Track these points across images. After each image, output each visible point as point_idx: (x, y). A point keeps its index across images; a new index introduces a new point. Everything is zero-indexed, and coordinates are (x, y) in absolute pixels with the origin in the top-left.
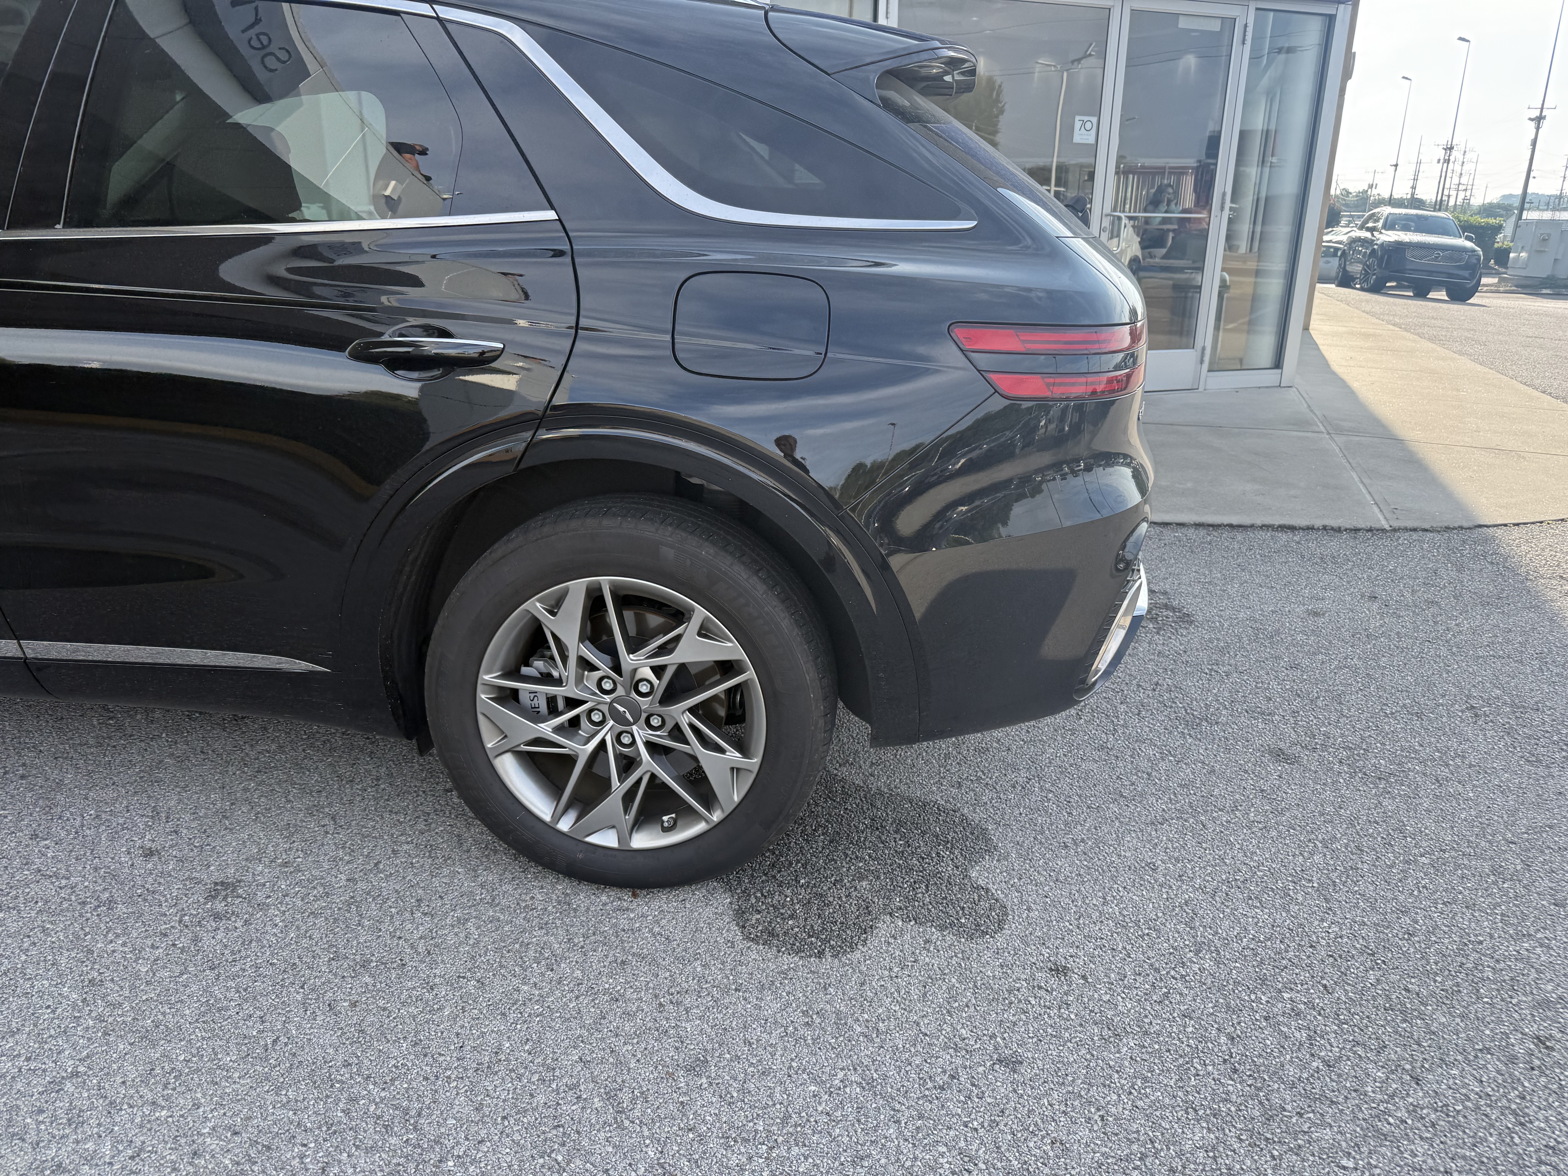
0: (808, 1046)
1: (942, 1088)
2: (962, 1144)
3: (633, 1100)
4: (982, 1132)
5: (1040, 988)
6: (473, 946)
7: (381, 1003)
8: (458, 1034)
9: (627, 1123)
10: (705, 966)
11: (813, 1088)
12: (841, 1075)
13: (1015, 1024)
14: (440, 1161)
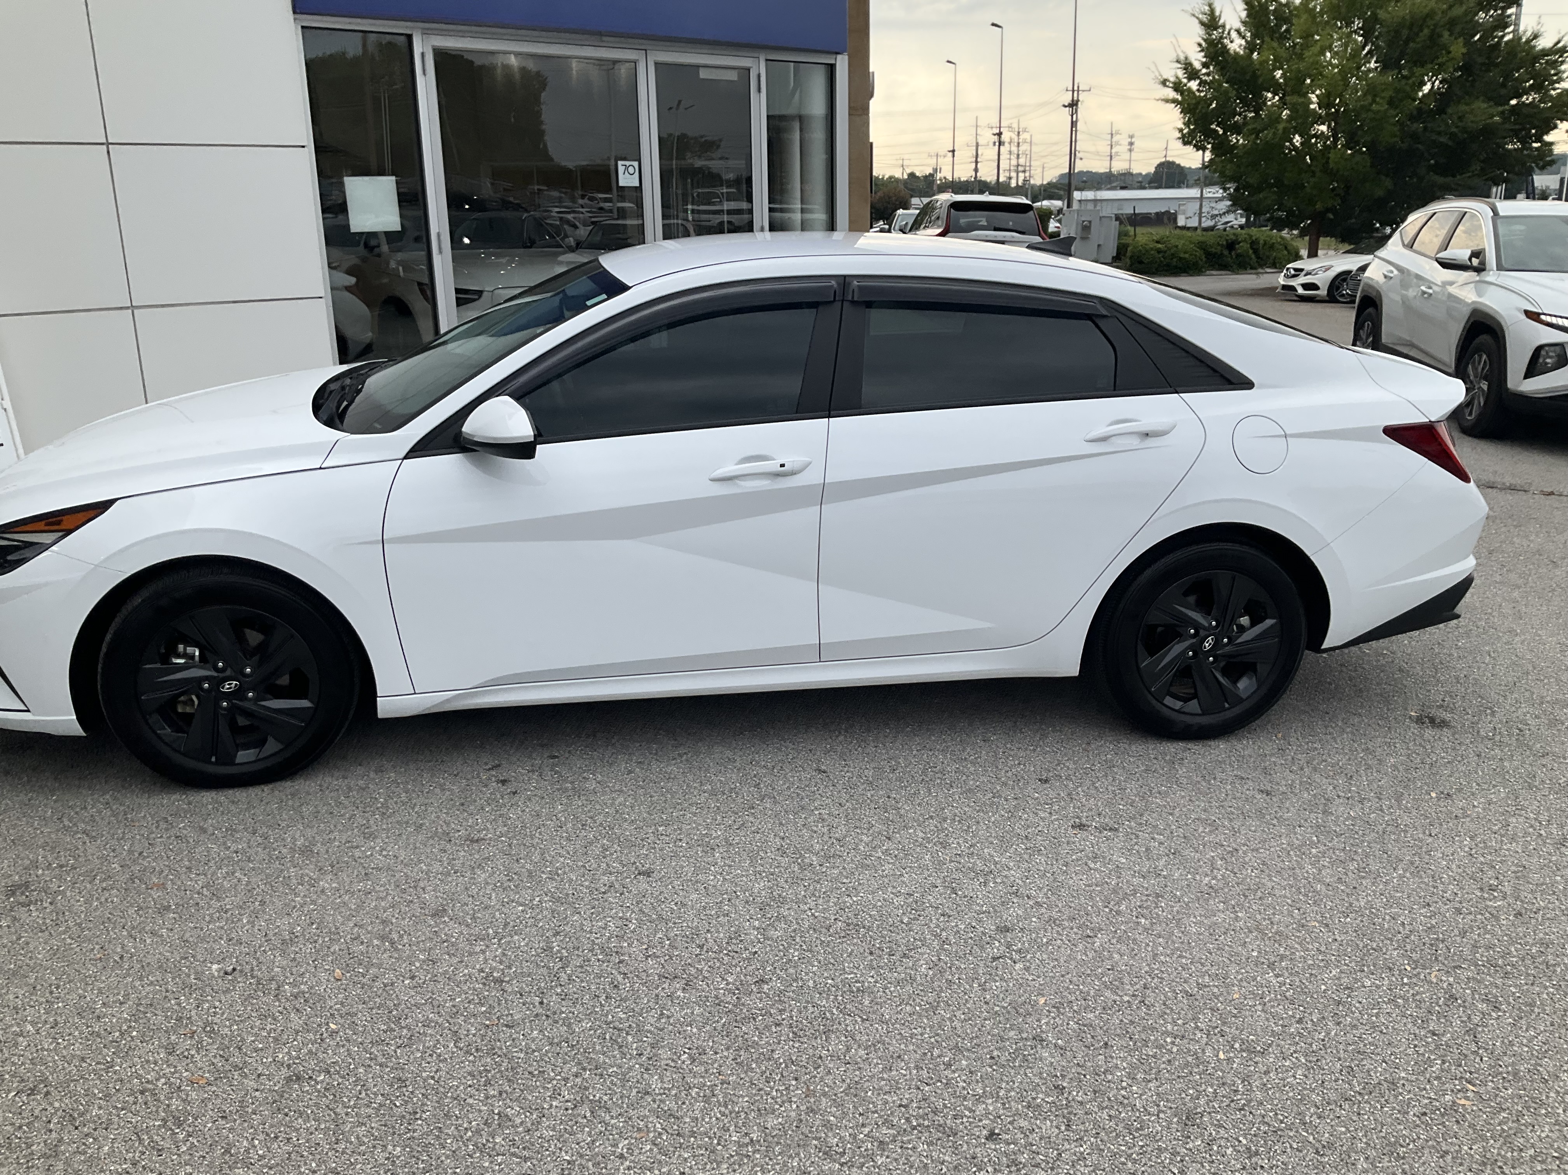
0: (512, 890)
1: (604, 893)
2: (621, 915)
3: (401, 936)
4: (632, 907)
5: (662, 835)
6: (247, 885)
7: (192, 925)
8: (259, 930)
9: (400, 947)
10: (429, 865)
11: (521, 908)
12: (537, 899)
13: (647, 855)
14: (279, 987)
